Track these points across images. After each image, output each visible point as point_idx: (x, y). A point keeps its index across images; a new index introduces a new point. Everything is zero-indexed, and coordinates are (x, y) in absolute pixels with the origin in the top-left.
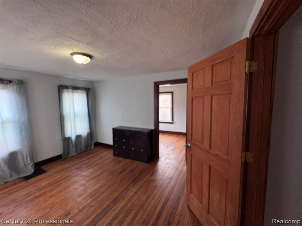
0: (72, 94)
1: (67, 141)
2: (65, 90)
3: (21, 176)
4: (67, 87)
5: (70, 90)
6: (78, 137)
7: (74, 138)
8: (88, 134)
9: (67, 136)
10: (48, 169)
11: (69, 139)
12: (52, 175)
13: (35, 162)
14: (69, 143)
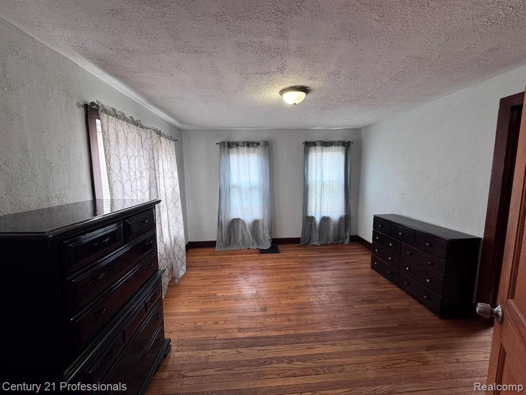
0: (321, 153)
1: (308, 220)
2: (313, 149)
3: (260, 248)
4: (314, 144)
5: (318, 148)
6: (325, 220)
7: (318, 220)
8: (341, 219)
9: (310, 215)
10: (281, 250)
11: (312, 218)
12: (281, 258)
13: (273, 238)
14: (311, 225)
